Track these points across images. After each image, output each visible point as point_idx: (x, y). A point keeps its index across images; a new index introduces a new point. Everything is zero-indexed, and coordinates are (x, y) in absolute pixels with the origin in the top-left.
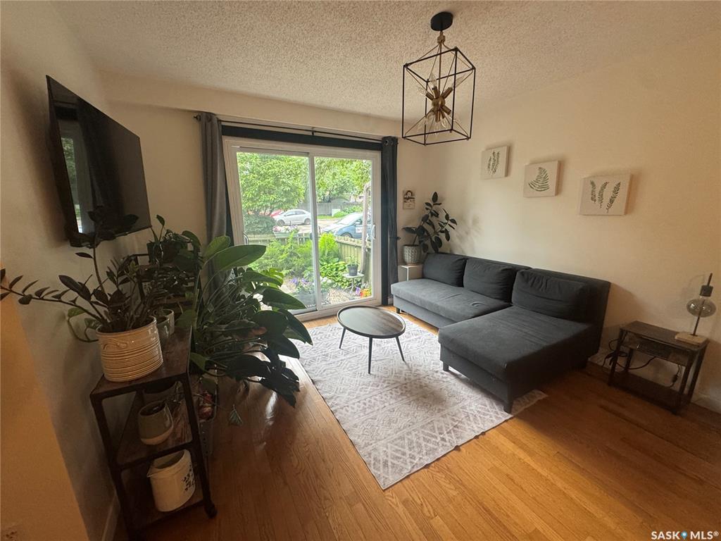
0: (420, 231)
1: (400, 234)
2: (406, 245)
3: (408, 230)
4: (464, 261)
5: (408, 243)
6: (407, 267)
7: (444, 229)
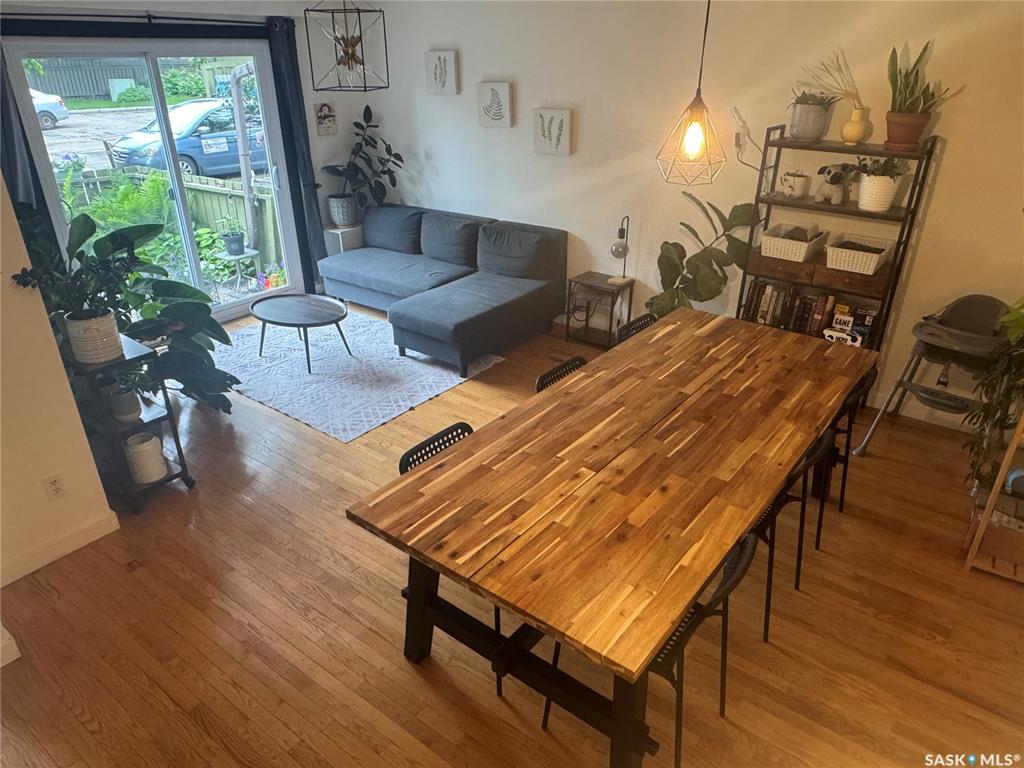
0: (352, 172)
1: (320, 178)
2: (332, 196)
3: (332, 170)
4: (419, 215)
5: (334, 192)
6: (338, 232)
7: (386, 169)
